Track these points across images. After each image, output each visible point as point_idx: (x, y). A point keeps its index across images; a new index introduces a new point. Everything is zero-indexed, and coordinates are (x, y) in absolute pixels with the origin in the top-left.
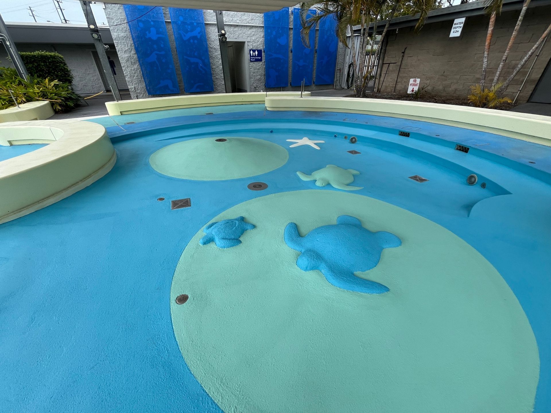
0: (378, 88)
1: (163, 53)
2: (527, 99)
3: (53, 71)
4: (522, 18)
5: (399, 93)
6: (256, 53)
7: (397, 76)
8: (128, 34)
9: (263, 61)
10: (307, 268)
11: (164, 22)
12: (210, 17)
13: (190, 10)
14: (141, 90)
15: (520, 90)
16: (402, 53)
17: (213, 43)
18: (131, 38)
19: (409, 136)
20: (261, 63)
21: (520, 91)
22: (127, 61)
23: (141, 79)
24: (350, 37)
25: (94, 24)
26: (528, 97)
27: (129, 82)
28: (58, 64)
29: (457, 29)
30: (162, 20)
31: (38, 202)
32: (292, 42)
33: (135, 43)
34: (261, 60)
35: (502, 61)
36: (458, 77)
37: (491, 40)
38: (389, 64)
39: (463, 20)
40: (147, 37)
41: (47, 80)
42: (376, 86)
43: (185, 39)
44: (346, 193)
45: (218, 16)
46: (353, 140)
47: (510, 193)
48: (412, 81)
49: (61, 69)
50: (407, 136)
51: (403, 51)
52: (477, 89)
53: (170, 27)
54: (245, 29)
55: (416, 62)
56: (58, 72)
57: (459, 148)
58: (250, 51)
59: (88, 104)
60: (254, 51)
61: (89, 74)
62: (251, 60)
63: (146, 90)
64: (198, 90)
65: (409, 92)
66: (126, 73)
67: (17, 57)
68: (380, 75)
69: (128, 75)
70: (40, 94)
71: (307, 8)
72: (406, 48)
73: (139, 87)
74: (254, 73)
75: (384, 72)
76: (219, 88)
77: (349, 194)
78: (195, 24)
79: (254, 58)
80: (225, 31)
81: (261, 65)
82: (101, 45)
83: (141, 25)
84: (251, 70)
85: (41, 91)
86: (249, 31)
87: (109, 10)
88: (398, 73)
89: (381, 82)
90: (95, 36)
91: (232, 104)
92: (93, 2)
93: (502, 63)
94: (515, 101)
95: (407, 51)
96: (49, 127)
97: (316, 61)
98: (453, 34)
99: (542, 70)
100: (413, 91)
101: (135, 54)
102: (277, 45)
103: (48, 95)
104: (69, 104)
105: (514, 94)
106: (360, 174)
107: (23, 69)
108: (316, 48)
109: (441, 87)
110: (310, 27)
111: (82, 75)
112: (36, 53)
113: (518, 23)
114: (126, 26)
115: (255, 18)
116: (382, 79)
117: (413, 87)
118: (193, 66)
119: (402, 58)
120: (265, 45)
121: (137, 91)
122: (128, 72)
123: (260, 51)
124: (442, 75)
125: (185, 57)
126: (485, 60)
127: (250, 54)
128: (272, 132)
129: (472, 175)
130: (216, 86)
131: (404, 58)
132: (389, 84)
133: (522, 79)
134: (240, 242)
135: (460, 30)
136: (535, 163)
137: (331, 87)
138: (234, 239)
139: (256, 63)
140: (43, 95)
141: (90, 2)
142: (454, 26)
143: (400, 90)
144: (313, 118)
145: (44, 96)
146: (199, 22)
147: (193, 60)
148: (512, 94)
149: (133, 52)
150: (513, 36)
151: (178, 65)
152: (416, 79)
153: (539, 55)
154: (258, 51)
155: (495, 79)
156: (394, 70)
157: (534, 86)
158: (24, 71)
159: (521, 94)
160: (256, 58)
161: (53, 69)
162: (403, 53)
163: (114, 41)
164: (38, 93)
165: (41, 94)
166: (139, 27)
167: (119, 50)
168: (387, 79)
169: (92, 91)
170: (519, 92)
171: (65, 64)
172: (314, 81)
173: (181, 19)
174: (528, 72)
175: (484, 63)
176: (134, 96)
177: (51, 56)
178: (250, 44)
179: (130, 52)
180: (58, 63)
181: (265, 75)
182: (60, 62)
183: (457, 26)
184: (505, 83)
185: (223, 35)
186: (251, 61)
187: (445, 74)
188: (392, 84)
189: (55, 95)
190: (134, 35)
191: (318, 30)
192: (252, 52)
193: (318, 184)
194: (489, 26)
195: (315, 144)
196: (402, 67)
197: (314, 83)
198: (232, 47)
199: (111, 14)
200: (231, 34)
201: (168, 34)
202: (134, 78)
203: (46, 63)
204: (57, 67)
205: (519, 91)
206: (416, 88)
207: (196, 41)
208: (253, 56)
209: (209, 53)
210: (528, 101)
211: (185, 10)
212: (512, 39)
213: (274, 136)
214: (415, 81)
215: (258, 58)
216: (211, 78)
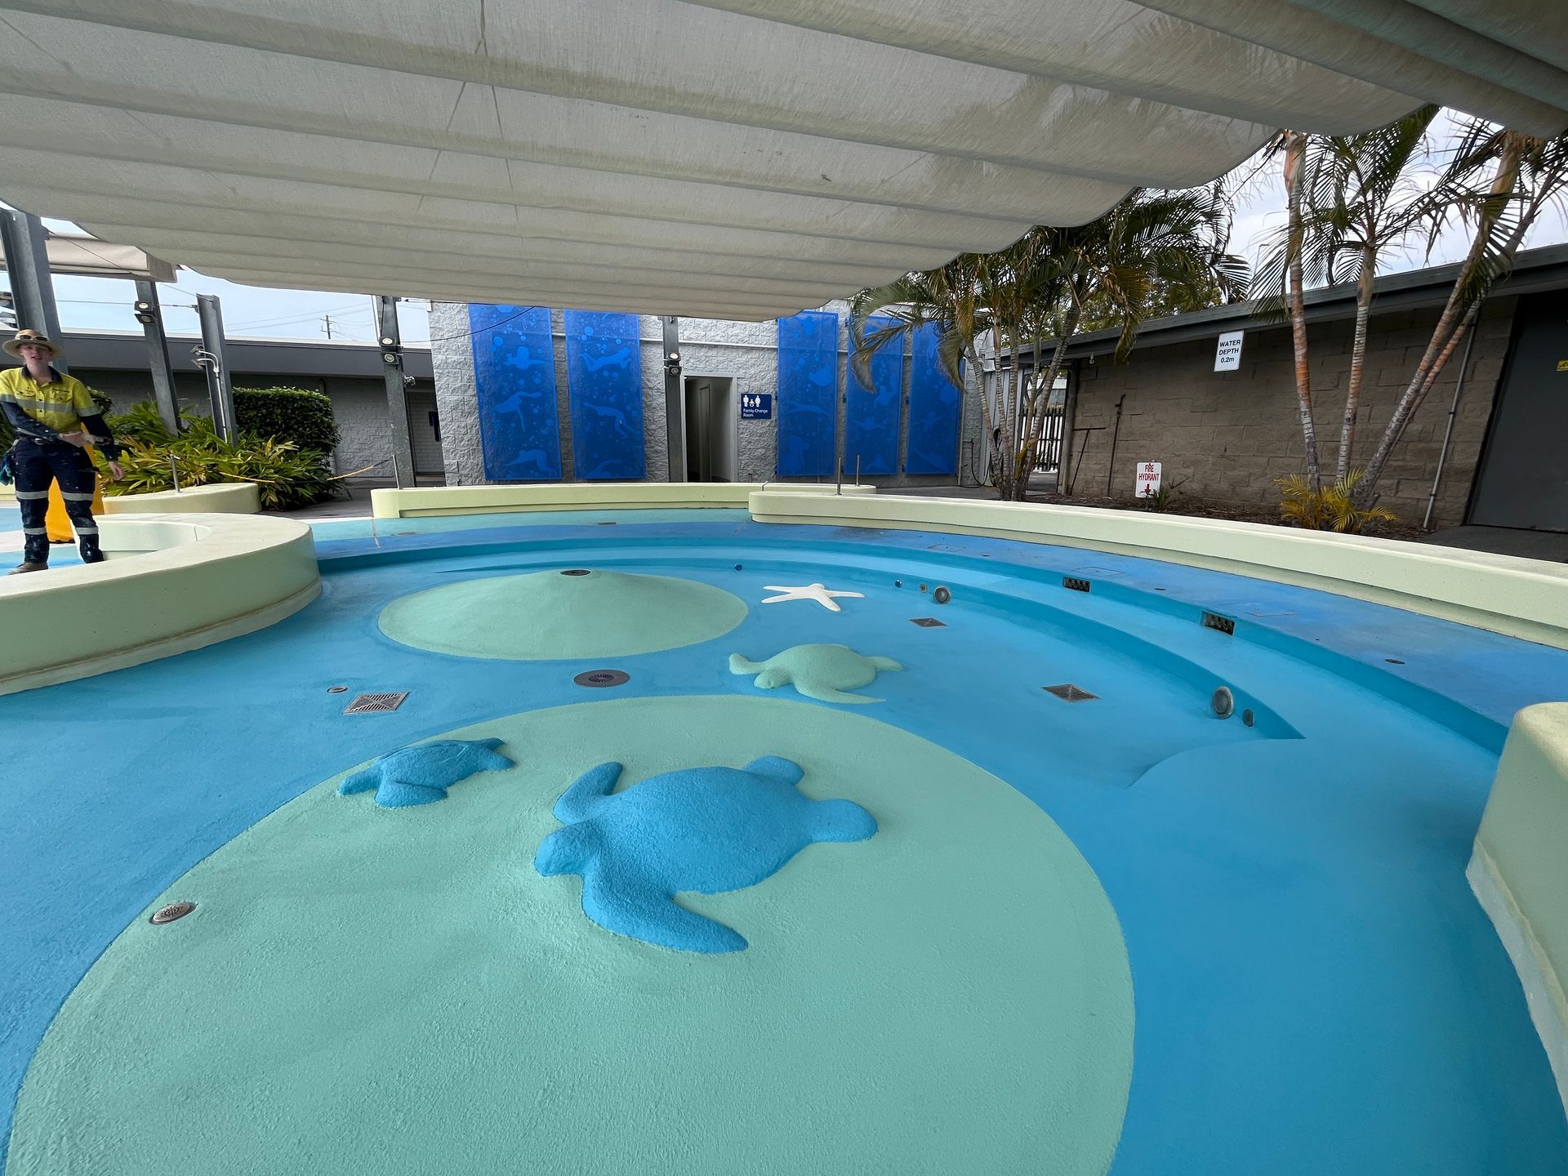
0: (1067, 485)
1: (537, 395)
2: (1461, 516)
3: (296, 427)
4: (1364, 330)
5: (1120, 498)
6: (758, 400)
7: (1110, 458)
8: (469, 357)
9: (774, 418)
10: (548, 865)
11: (551, 336)
12: (653, 328)
13: (611, 316)
14: (472, 469)
15: (1434, 493)
16: (1117, 406)
17: (655, 379)
18: (473, 366)
19: (1088, 591)
20: (768, 422)
21: (1435, 495)
22: (455, 408)
23: (478, 446)
24: (991, 373)
25: (396, 336)
26: (1462, 510)
27: (448, 451)
28: (311, 413)
29: (1230, 355)
30: (546, 334)
31: (41, 669)
32: (845, 381)
33: (479, 376)
34: (768, 416)
35: (1345, 421)
36: (1263, 460)
37: (1307, 375)
38: (1089, 430)
39: (1239, 336)
40: (507, 364)
41: (269, 444)
42: (1063, 480)
43: (591, 369)
44: (827, 709)
45: (667, 327)
46: (941, 596)
47: (1301, 737)
48: (1141, 468)
49: (315, 423)
50: (1083, 590)
51: (1119, 403)
52: (1297, 483)
53: (563, 346)
54: (734, 354)
55: (1152, 426)
56: (305, 429)
57: (1212, 623)
58: (743, 396)
59: (350, 496)
60: (752, 397)
61: (382, 437)
62: (744, 415)
63: (483, 470)
64: (606, 475)
65: (1140, 493)
66: (445, 433)
67: (225, 395)
68: (1070, 456)
69: (448, 437)
70: (244, 467)
71: (867, 313)
72: (1124, 396)
73: (469, 464)
74: (750, 442)
75: (1077, 449)
76: (659, 473)
77: (832, 710)
78: (619, 341)
79: (752, 411)
80: (678, 354)
81: (769, 426)
82: (397, 375)
83: (499, 340)
84: (741, 436)
85: (248, 463)
86: (744, 358)
87: (439, 314)
88: (1111, 451)
89: (1073, 472)
90: (390, 358)
91: (678, 506)
92: (403, 299)
93: (1346, 427)
94: (1429, 521)
95: (1125, 403)
96: (193, 525)
97: (906, 420)
98: (1219, 366)
99: (1478, 447)
100: (1147, 491)
101: (474, 395)
102: (809, 386)
103: (260, 472)
104: (302, 494)
105: (1421, 504)
106: (906, 669)
107: (228, 418)
108: (908, 394)
109: (1224, 486)
110: (872, 349)
111: (366, 439)
112: (273, 390)
113: (1356, 339)
114: (466, 341)
115: (757, 333)
116: (1074, 464)
117: (1148, 482)
118: (602, 423)
119: (1118, 418)
120: (780, 387)
121: (462, 472)
122: (451, 432)
123: (766, 400)
124: (1222, 457)
125: (586, 404)
126: (1306, 420)
127: (743, 403)
128: (739, 568)
129: (1221, 688)
130: (653, 469)
131: (1122, 417)
132: (1094, 477)
133: (1429, 467)
134: (444, 795)
135: (1237, 356)
136: (1403, 663)
137: (950, 480)
138: (432, 787)
139: (755, 421)
140: (251, 470)
141: (397, 299)
142: (1220, 348)
143: (1122, 491)
144: (855, 541)
145: (251, 472)
146: (629, 338)
147: (602, 411)
148: (1415, 503)
149: (471, 392)
150: (1355, 367)
151: (567, 420)
152: (1152, 464)
153: (1455, 409)
154: (761, 396)
155: (1341, 463)
156: (1102, 444)
157: (1468, 485)
158: (229, 423)
159: (1439, 504)
160: (757, 411)
161: (298, 422)
162: (1119, 406)
163: (435, 371)
164: (240, 466)
165: (246, 468)
166: (494, 343)
167: (440, 387)
168: (1087, 464)
169: (379, 472)
170: (1432, 498)
171: (327, 414)
172: (903, 466)
173: (589, 331)
174: (1442, 450)
175: (1305, 427)
176: (453, 481)
177: (301, 396)
178: (742, 382)
179: (466, 391)
180: (311, 411)
181: (776, 448)
182: (316, 410)
183: (1227, 348)
184: (1367, 475)
185: (676, 362)
186: (743, 418)
187: (1229, 453)
188: (1101, 476)
189: (275, 473)
190: (479, 360)
191: (910, 358)
192: (746, 399)
193: (759, 682)
194: (1296, 347)
195: (833, 599)
196: (1121, 437)
197: (903, 470)
198: (707, 390)
199: (441, 321)
200: (701, 363)
201: (556, 359)
202: (462, 444)
203: (287, 409)
204: (305, 418)
205: (1431, 495)
206: (1155, 485)
207: (615, 375)
208: (749, 407)
209: (644, 398)
210: (1465, 522)
211: (600, 315)
212: (1353, 373)
213: (742, 578)
214: (1150, 468)
215: (761, 411)
216: (643, 450)
